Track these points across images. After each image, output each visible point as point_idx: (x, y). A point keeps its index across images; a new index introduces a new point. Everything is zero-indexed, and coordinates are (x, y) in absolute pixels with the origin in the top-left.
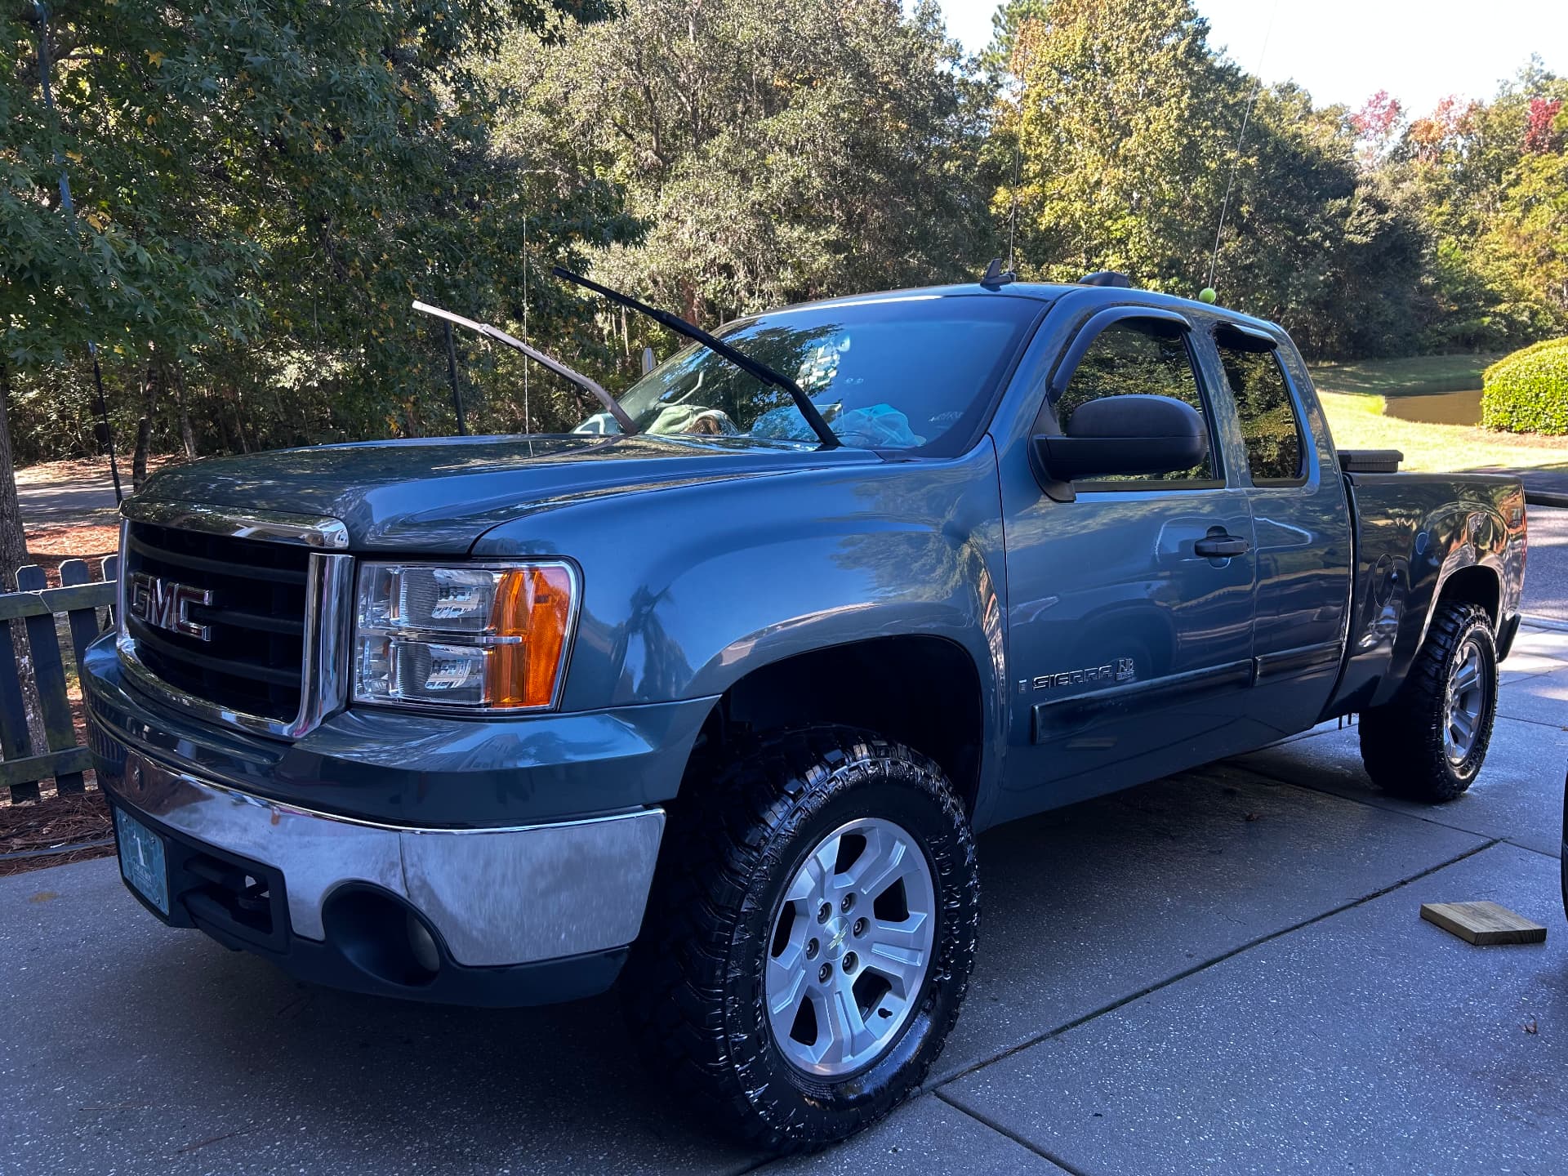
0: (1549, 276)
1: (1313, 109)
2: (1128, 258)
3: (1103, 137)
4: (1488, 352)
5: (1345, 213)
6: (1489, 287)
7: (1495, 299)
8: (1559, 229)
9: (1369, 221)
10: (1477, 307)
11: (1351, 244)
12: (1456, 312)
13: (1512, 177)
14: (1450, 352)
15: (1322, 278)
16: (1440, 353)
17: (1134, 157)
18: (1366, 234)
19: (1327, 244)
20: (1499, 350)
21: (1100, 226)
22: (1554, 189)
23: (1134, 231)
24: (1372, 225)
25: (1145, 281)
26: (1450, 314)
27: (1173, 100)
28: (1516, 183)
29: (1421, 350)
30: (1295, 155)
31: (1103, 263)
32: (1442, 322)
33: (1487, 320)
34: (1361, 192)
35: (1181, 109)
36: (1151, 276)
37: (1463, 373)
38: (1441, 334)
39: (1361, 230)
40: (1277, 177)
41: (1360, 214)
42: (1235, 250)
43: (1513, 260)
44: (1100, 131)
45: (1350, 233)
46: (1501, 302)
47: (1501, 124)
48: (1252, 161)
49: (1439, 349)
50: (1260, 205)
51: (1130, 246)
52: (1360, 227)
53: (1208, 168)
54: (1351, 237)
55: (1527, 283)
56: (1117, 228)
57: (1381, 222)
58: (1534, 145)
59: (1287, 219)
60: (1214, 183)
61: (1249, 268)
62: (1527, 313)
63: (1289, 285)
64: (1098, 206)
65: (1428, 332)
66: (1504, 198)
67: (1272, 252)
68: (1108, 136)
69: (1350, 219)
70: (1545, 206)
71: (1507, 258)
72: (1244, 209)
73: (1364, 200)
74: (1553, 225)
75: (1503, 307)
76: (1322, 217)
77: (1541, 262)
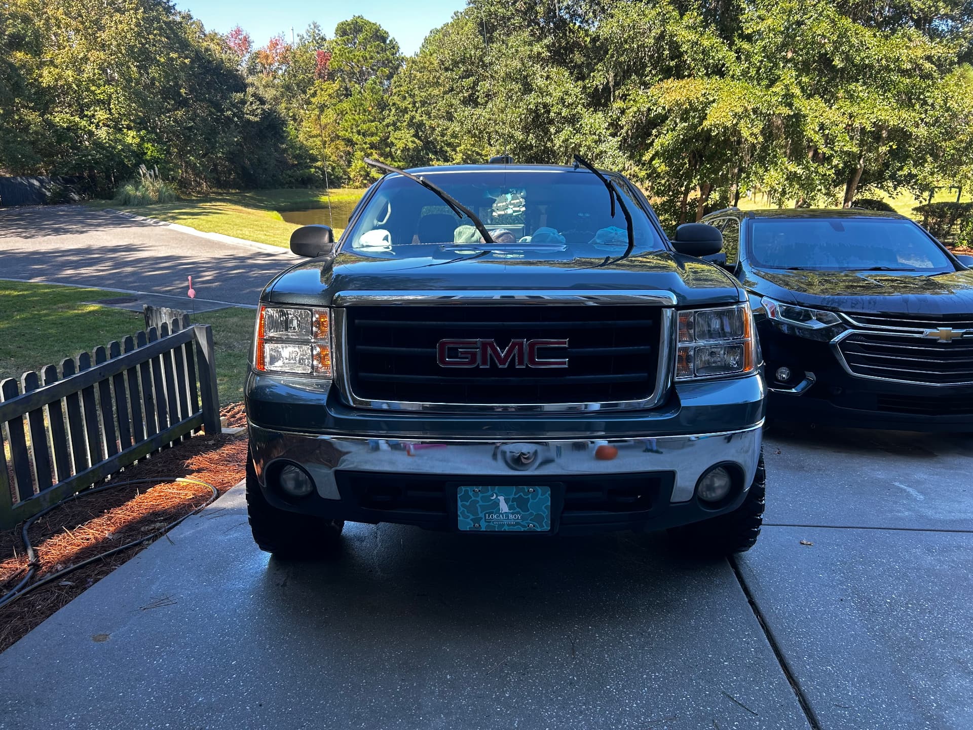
0: (337, 148)
1: (207, 32)
2: (111, 114)
3: (86, 28)
4: (314, 188)
5: (243, 102)
6: (311, 152)
7: (314, 159)
8: (339, 123)
9: (257, 109)
10: (306, 162)
11: (249, 120)
12: (296, 165)
13: (312, 91)
14: (297, 187)
15: (236, 139)
16: (291, 188)
17: (109, 45)
18: (256, 116)
19: (236, 119)
20: (319, 187)
21: (88, 89)
22: (334, 101)
23: (114, 96)
24: (259, 111)
25: (125, 130)
26: (294, 165)
27: (132, 12)
28: (314, 95)
29: (282, 185)
30: (209, 62)
31: (93, 116)
32: (290, 170)
33: (313, 170)
34: (250, 90)
35: (137, 19)
36: (129, 128)
37: (306, 199)
38: (290, 176)
39: (253, 113)
40: (200, 74)
41: (251, 103)
42: (182, 117)
43: (320, 138)
44: (83, 23)
45: (247, 114)
46: (317, 161)
47: (304, 61)
48: (187, 61)
49: (290, 185)
50: (192, 90)
51: (112, 106)
52: (252, 113)
53: (159, 61)
54: (248, 116)
55: (328, 151)
56: (100, 92)
57: (263, 110)
58: (320, 76)
59: (210, 101)
60: (164, 71)
61: (190, 129)
62: (330, 168)
63: (216, 142)
64: (85, 75)
65: (284, 175)
66: (308, 103)
67: (204, 120)
68: (89, 28)
69: (246, 106)
70: (330, 109)
71: (316, 136)
72: (183, 91)
73: (252, 96)
74: (336, 120)
75: (319, 164)
76: (231, 102)
77: (332, 141)
